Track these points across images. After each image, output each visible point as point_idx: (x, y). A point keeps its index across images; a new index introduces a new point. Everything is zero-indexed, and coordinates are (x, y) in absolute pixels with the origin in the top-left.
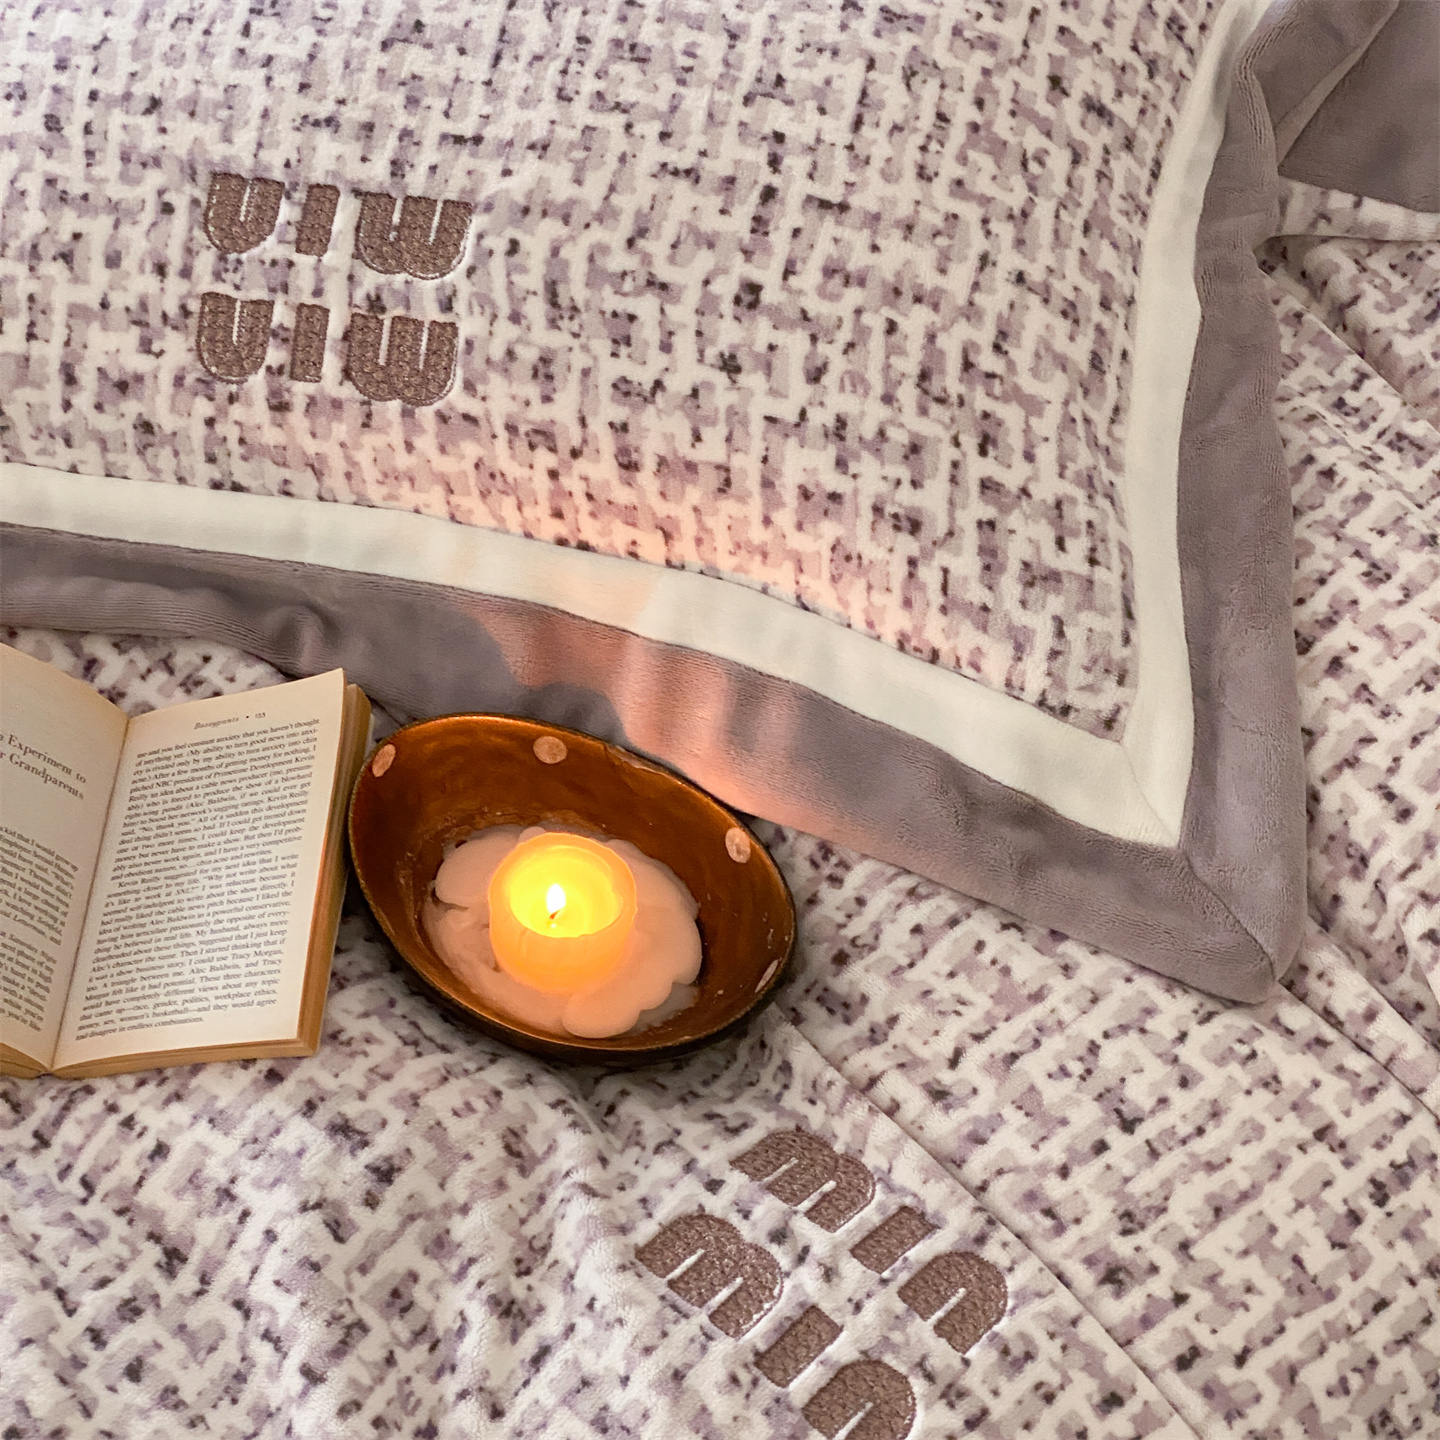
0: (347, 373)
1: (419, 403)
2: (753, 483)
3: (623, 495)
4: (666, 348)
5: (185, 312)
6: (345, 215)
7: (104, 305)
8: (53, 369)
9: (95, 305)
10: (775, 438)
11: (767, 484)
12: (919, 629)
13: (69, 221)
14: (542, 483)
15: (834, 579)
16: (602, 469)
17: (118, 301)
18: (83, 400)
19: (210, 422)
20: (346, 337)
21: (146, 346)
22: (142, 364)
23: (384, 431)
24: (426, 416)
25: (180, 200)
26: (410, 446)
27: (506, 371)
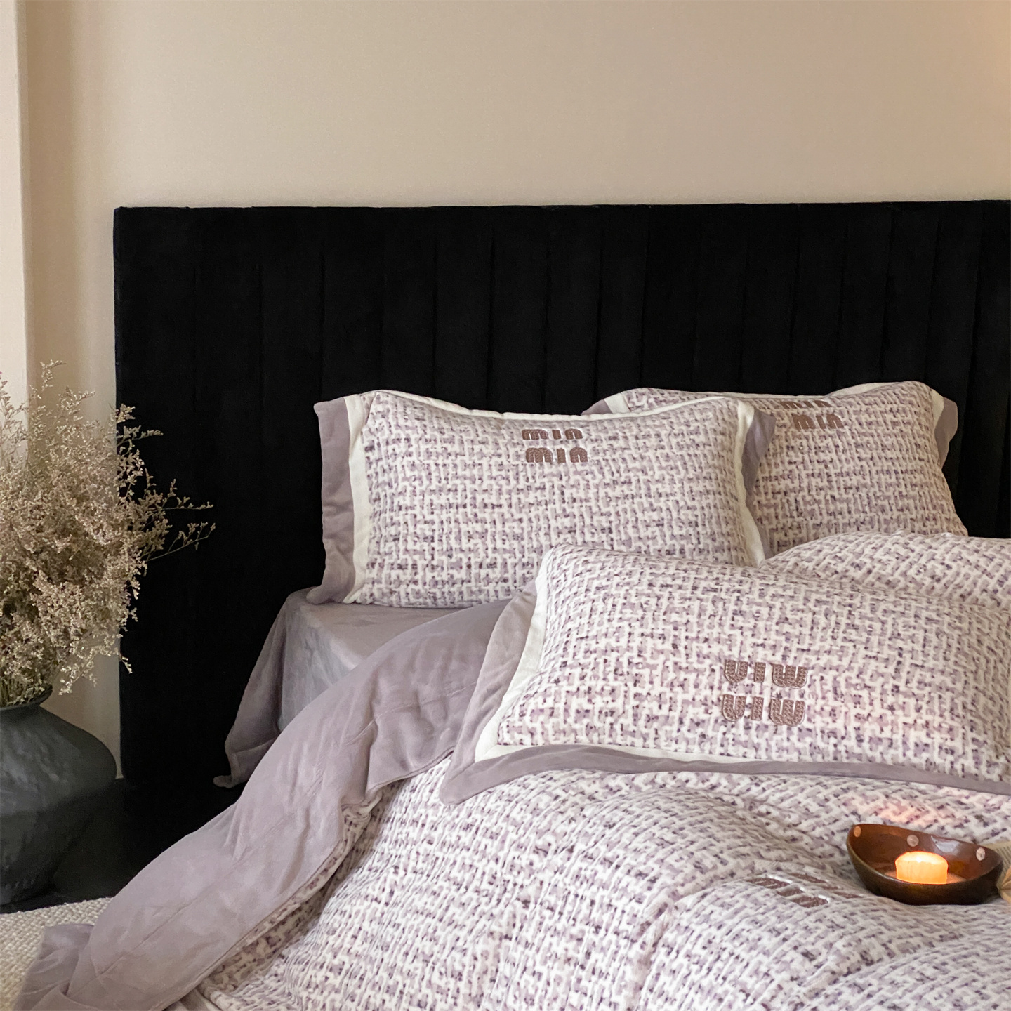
0: (769, 717)
1: (792, 726)
2: (900, 743)
4: (871, 704)
5: (719, 700)
6: (768, 671)
7: (694, 699)
8: (676, 719)
9: (690, 699)
10: (907, 729)
11: (904, 743)
13: (682, 675)
14: (831, 749)
16: (852, 742)
17: (698, 698)
18: (684, 729)
20: (770, 706)
21: (706, 711)
22: (705, 717)
23: (781, 734)
24: (795, 729)
25: (717, 668)
26: (788, 739)
27: (820, 714)
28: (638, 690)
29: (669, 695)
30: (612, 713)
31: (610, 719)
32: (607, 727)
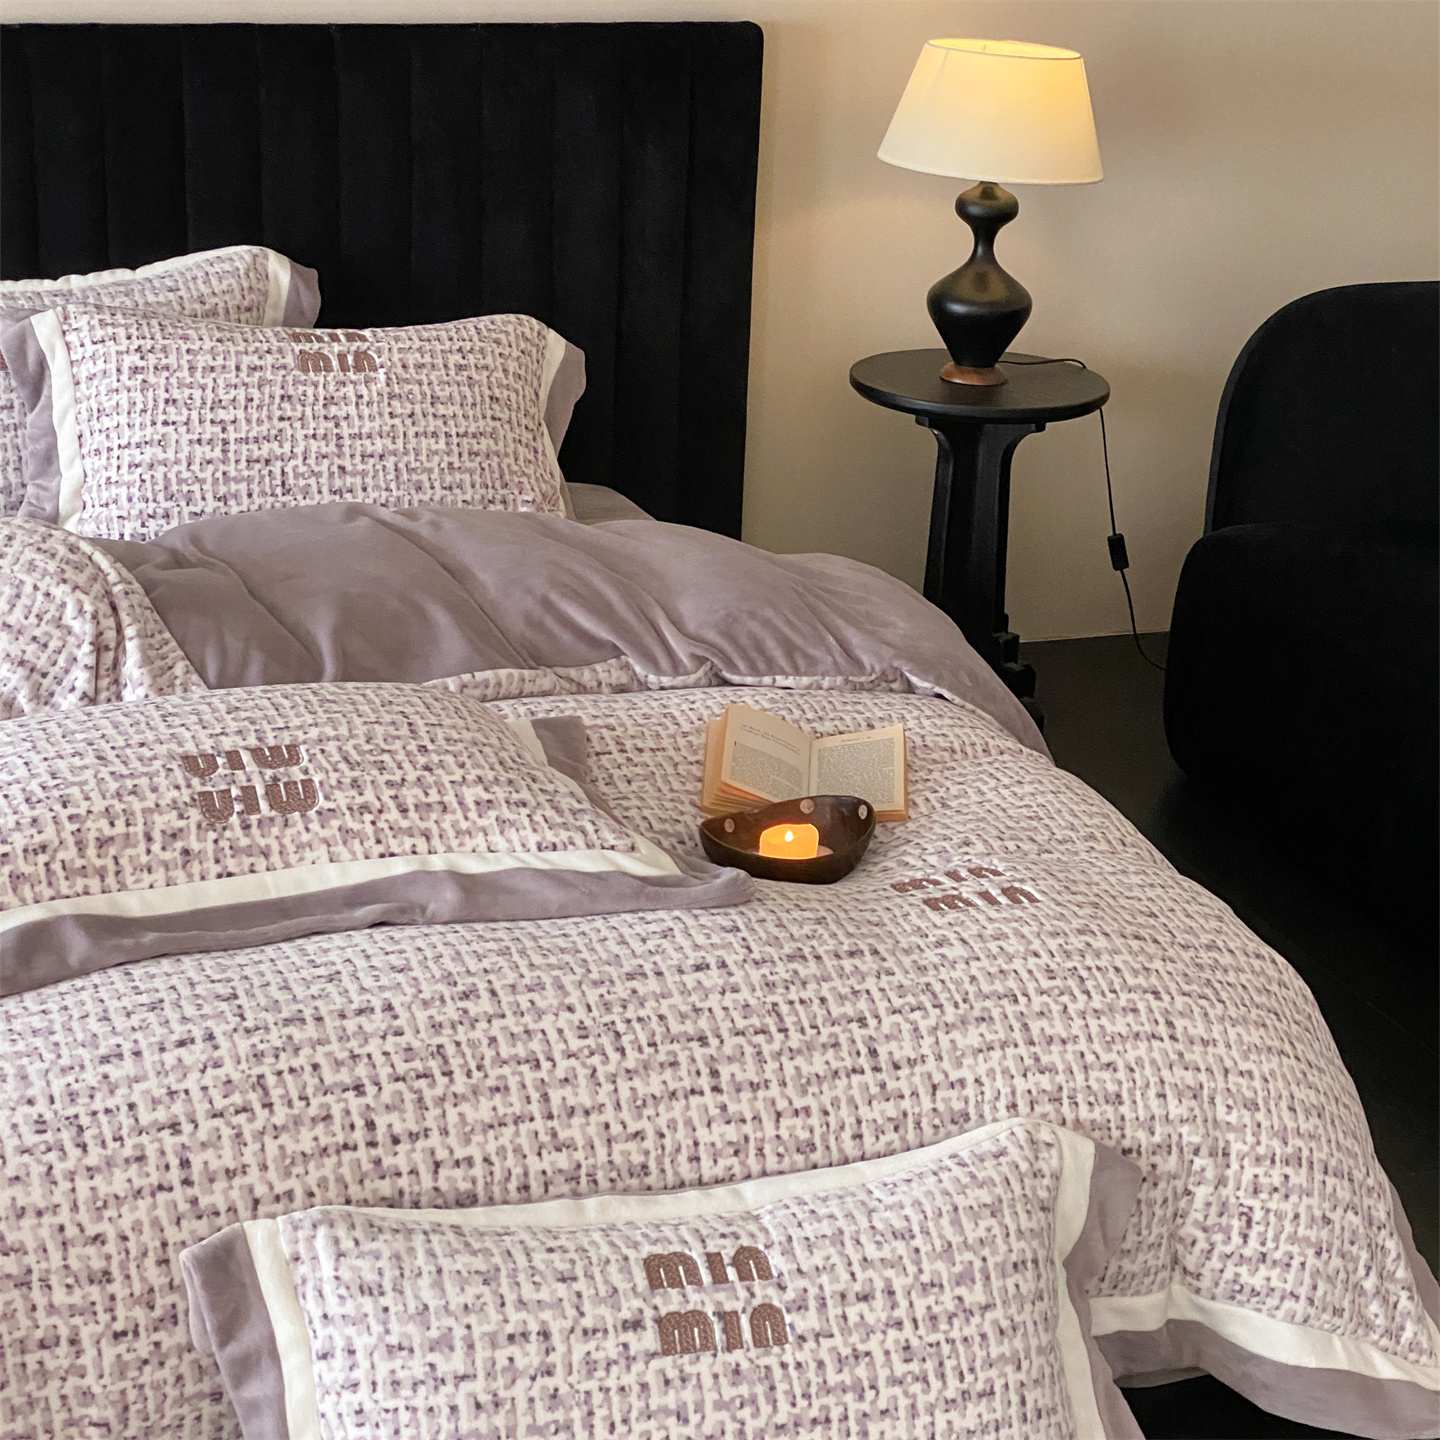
0: (271, 807)
1: (306, 810)
2: (456, 805)
3: (405, 824)
4: (400, 767)
5: (194, 800)
6: (246, 757)
7: (157, 806)
8: (141, 836)
9: (153, 806)
10: (457, 787)
11: (461, 803)
12: (544, 838)
14: (369, 829)
15: (502, 832)
16: (394, 815)
17: (163, 803)
18: (156, 847)
19: (216, 841)
20: (266, 794)
21: (181, 816)
22: (182, 823)
23: (294, 825)
24: (312, 813)
25: (174, 765)
26: (307, 830)
27: (340, 789)
28: (71, 811)
29: (119, 807)
30: (44, 848)
31: (42, 858)
32: (42, 869)
